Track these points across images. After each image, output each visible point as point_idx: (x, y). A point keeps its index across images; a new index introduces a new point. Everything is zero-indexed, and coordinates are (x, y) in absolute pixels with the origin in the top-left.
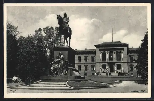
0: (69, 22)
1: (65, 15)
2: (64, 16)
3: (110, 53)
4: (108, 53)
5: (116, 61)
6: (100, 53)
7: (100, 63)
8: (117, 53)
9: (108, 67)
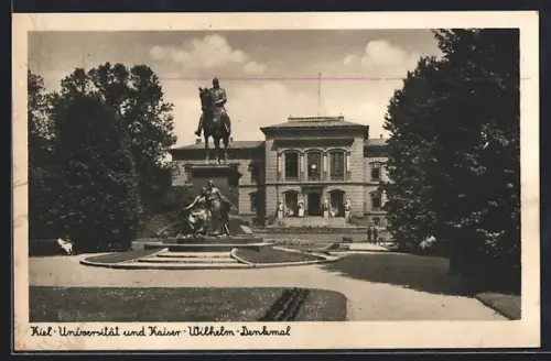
0: (225, 101)
1: (216, 82)
2: (212, 86)
3: (310, 154)
4: (302, 155)
5: (329, 180)
6: (279, 155)
7: (277, 185)
8: (333, 153)
9: (302, 200)
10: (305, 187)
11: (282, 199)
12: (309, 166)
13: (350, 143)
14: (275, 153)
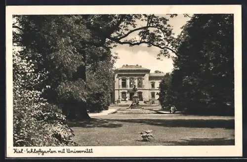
3: (130, 79)
4: (128, 79)
6: (119, 79)
7: (119, 90)
8: (138, 79)
9: (128, 95)
10: (129, 91)
11: (120, 95)
12: (130, 83)
13: (144, 75)
14: (118, 79)
